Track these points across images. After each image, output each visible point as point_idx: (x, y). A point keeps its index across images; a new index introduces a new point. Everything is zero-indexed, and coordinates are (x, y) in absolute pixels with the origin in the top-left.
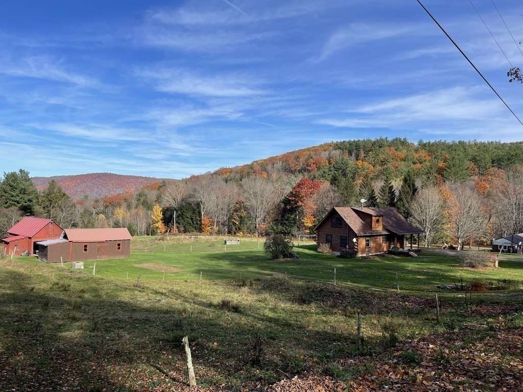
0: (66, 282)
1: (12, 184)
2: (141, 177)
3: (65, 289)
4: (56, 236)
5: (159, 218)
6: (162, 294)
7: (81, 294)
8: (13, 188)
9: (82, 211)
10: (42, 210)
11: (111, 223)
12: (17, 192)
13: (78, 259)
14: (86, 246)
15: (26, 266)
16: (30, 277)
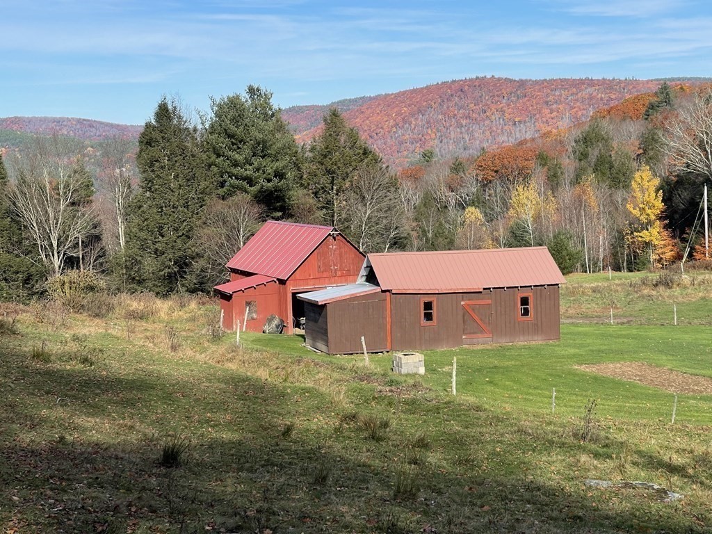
0: (377, 412)
1: (233, 128)
2: (591, 83)
3: (374, 433)
4: (348, 275)
5: (652, 213)
6: (673, 469)
7: (418, 453)
8: (236, 141)
9: (417, 200)
10: (311, 201)
11: (502, 233)
12: (247, 151)
13: (408, 344)
14: (428, 306)
15: (273, 363)
16: (281, 396)
